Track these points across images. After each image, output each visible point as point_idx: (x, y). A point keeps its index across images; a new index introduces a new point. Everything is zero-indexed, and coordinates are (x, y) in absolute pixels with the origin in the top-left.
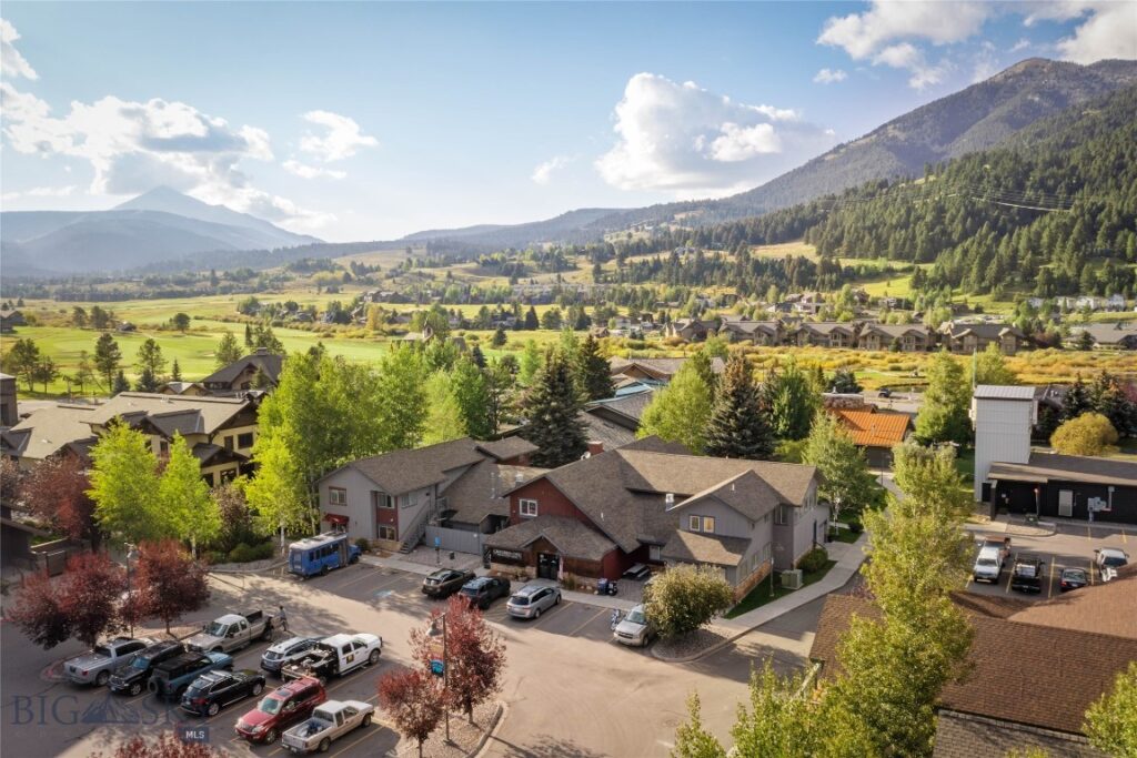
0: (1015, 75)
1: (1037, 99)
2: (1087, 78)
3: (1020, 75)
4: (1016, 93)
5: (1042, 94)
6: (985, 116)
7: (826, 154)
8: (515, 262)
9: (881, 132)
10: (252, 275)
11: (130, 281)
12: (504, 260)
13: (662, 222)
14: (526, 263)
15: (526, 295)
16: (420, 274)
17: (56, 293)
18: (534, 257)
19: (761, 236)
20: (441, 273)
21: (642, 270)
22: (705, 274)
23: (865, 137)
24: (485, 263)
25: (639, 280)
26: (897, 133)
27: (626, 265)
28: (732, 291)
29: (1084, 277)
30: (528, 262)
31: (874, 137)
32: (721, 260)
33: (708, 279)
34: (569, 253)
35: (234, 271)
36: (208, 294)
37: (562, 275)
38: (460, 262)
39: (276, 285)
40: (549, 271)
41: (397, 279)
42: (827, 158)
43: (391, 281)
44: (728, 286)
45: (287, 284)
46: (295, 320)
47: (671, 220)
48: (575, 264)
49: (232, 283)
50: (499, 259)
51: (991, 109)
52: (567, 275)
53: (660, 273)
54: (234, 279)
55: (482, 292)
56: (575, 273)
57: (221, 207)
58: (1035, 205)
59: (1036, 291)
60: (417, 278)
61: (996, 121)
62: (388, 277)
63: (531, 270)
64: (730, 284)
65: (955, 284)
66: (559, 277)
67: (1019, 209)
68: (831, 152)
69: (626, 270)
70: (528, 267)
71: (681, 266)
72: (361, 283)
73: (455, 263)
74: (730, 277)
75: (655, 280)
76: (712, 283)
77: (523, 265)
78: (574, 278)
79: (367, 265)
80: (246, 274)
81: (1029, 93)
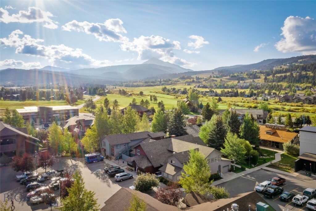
8: (241, 76)
10: (170, 80)
11: (141, 82)
12: (238, 76)
13: (293, 62)
14: (244, 76)
15: (241, 86)
16: (213, 80)
17: (125, 85)
18: (247, 75)
20: (219, 80)
21: (280, 78)
22: (301, 79)
24: (232, 77)
25: (279, 81)
27: (275, 77)
28: (310, 85)
30: (245, 76)
32: (308, 75)
33: (302, 81)
34: (258, 73)
35: (165, 79)
36: (158, 85)
37: (254, 80)
38: (226, 76)
39: (175, 83)
40: (251, 79)
41: (206, 81)
43: (205, 82)
44: (309, 83)
45: (178, 83)
46: (172, 93)
47: (297, 62)
48: (260, 77)
49: (164, 82)
50: (236, 75)
52: (256, 80)
53: (286, 79)
54: (165, 81)
55: (228, 85)
56: (259, 79)
57: (167, 62)
60: (212, 81)
62: (204, 81)
63: (246, 79)
64: (310, 83)
66: (253, 81)
69: (275, 78)
70: (245, 77)
71: (293, 77)
72: (197, 82)
73: (224, 76)
74: (310, 80)
75: (284, 81)
76: (304, 82)
77: (243, 77)
78: (258, 81)
79: (200, 77)
80: (168, 80)
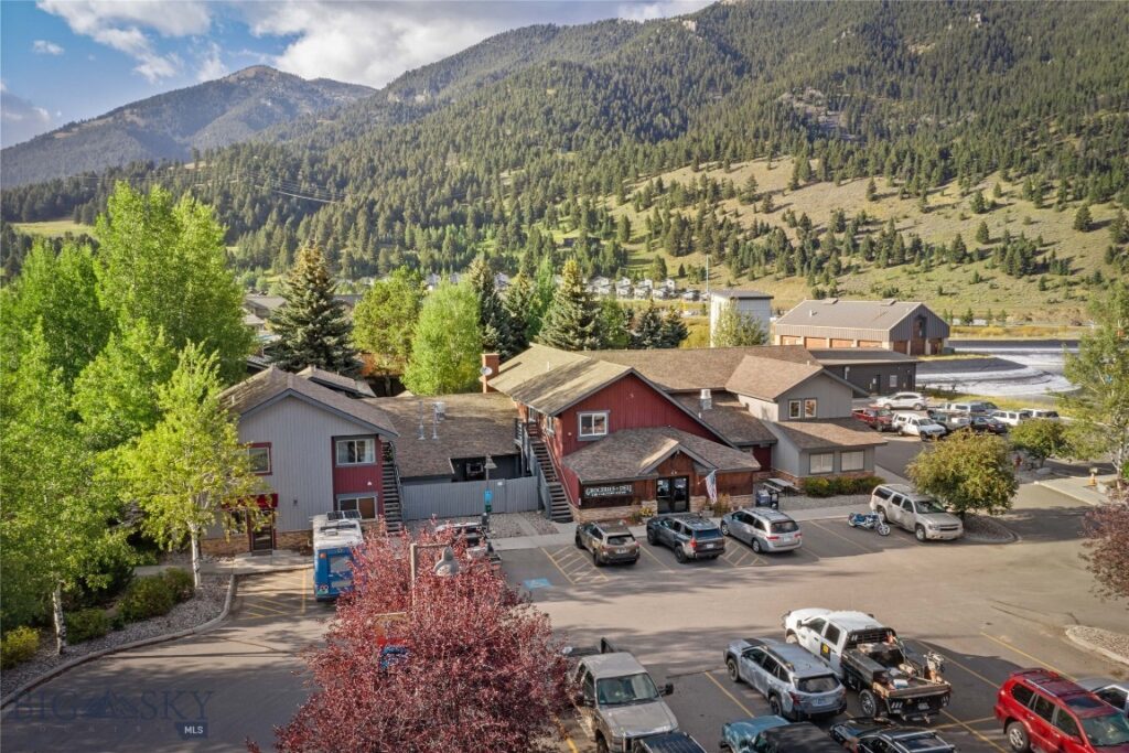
0: (246, 79)
1: (269, 104)
2: (310, 91)
3: (252, 79)
4: (250, 95)
5: (273, 100)
6: (224, 112)
7: (56, 132)
9: (118, 115)
19: (16, 212)
23: (100, 118)
26: (135, 118)
29: (381, 260)
31: (110, 119)
42: (58, 136)
51: (228, 107)
58: (312, 196)
59: (342, 273)
61: (235, 119)
65: (266, 265)
67: (298, 200)
68: (61, 130)
81: (260, 97)
